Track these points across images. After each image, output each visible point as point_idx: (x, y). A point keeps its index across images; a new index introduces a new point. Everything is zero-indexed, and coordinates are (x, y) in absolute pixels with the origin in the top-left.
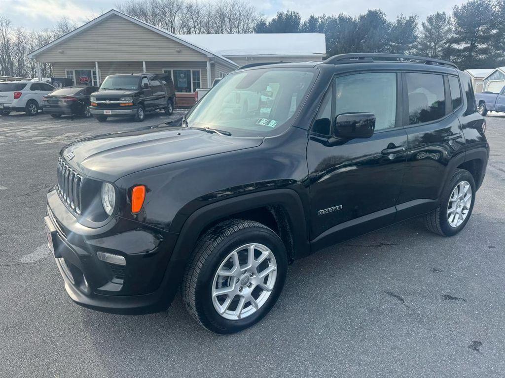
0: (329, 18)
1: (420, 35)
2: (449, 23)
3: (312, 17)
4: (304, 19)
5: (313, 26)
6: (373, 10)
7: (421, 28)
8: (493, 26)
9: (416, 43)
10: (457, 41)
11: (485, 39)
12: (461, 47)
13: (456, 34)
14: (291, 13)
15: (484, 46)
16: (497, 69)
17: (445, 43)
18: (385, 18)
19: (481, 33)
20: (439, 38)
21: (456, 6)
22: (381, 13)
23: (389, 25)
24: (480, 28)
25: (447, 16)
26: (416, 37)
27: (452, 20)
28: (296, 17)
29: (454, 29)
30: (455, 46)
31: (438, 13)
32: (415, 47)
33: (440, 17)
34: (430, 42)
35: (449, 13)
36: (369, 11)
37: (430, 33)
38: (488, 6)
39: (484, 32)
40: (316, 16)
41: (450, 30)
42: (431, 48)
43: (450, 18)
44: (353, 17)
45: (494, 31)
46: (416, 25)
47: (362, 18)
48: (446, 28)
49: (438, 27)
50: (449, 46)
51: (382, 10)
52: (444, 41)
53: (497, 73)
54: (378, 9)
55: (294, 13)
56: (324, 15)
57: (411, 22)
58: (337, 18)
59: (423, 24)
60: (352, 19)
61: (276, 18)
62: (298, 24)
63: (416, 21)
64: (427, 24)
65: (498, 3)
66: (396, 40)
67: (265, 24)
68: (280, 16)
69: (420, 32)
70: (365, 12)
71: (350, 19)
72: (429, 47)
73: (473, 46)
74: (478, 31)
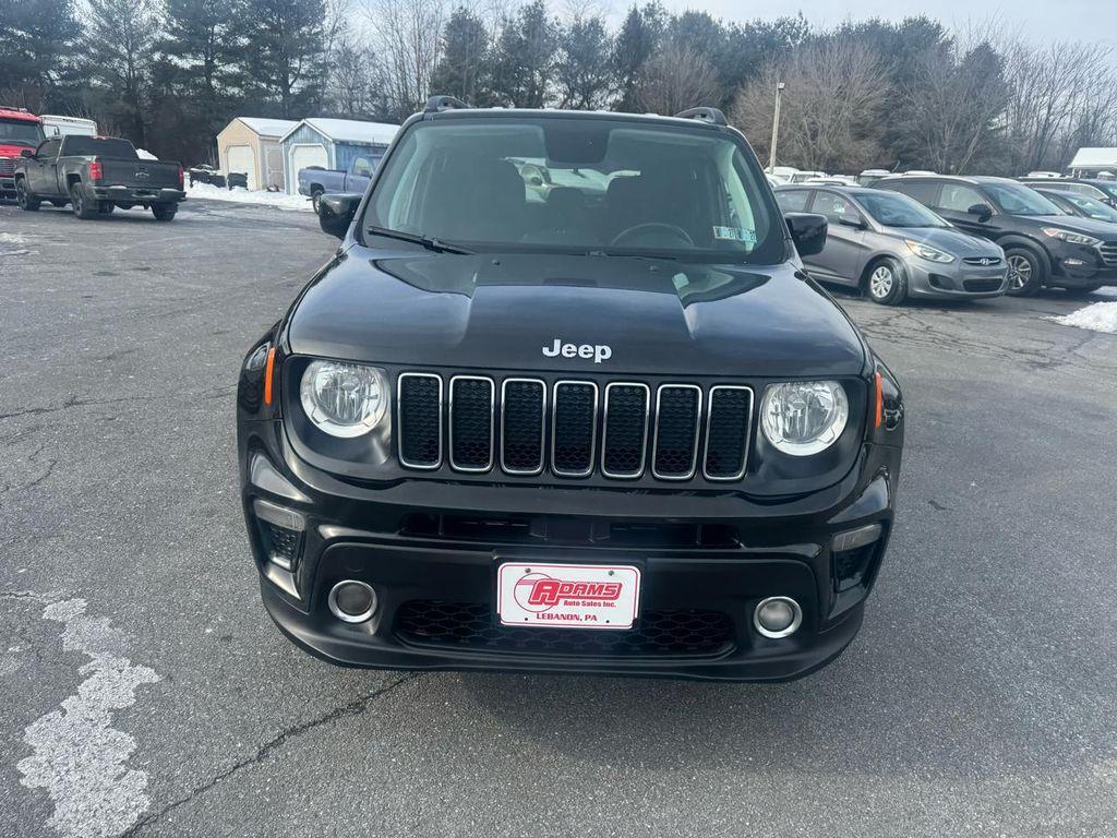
1: (89, 23)
7: (87, 7)
8: (238, 29)
9: (79, 41)
10: (178, 50)
11: (232, 54)
12: (186, 63)
13: (172, 33)
15: (232, 69)
16: (303, 121)
17: (152, 51)
19: (220, 40)
20: (134, 38)
24: (216, 29)
26: (75, 29)
29: (163, 21)
30: (175, 60)
32: (82, 50)
34: (116, 43)
37: (109, 19)
39: (225, 38)
41: (154, 22)
42: (123, 58)
45: (244, 41)
48: (145, 17)
50: (163, 58)
52: (148, 46)
53: (305, 130)
66: (24, 24)
69: (83, 13)
72: (116, 54)
73: (210, 67)
74: (213, 34)
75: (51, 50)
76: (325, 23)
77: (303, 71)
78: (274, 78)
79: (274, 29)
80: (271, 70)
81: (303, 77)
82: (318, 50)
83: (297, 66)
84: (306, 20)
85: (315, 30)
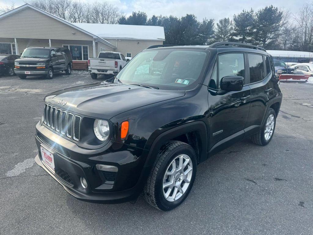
0: (164, 17)
1: (216, 31)
2: (231, 24)
3: (154, 16)
4: (149, 17)
5: (154, 22)
6: (189, 14)
7: (216, 27)
8: (254, 28)
9: (213, 35)
10: (236, 35)
11: (250, 34)
12: (238, 38)
13: (235, 31)
14: (141, 13)
15: (250, 38)
17: (230, 36)
18: (196, 19)
20: (226, 32)
21: (235, 15)
22: (194, 16)
23: (198, 24)
24: (248, 28)
25: (230, 20)
26: (213, 32)
27: (233, 22)
28: (144, 15)
29: (234, 28)
30: (235, 37)
31: (225, 18)
32: (213, 37)
33: (226, 21)
34: (221, 35)
35: (231, 19)
36: (187, 15)
37: (221, 30)
38: (251, 16)
39: (249, 30)
40: (156, 16)
41: (232, 28)
42: (222, 38)
43: (232, 21)
44: (178, 18)
45: (255, 30)
46: (214, 24)
47: (183, 18)
48: (230, 27)
49: (225, 27)
50: (232, 37)
51: (194, 15)
52: (229, 35)
54: (192, 14)
55: (143, 13)
56: (161, 15)
57: (211, 22)
58: (169, 17)
59: (217, 24)
60: (177, 19)
61: (132, 15)
62: (146, 20)
63: (213, 22)
64: (219, 24)
65: (257, 15)
66: (203, 33)
67: (125, 19)
68: (134, 14)
69: (215, 28)
70: (185, 16)
71: (176, 19)
72: (221, 37)
73: (244, 38)
74: (246, 29)
75: (207, 38)
76: (281, 22)
77: (271, 37)
78: (262, 39)
79: (264, 26)
80: (261, 37)
81: (271, 39)
82: (277, 30)
83: (269, 35)
84: (275, 22)
85: (277, 25)
